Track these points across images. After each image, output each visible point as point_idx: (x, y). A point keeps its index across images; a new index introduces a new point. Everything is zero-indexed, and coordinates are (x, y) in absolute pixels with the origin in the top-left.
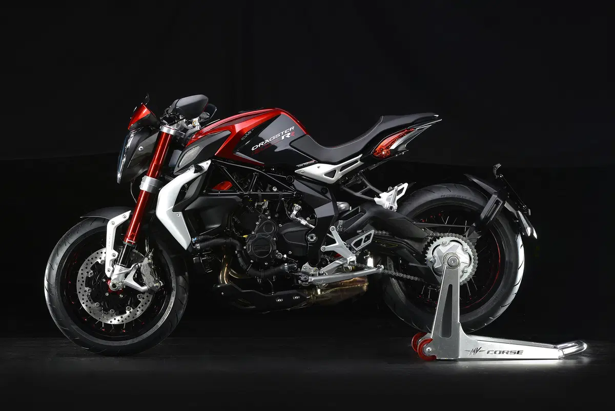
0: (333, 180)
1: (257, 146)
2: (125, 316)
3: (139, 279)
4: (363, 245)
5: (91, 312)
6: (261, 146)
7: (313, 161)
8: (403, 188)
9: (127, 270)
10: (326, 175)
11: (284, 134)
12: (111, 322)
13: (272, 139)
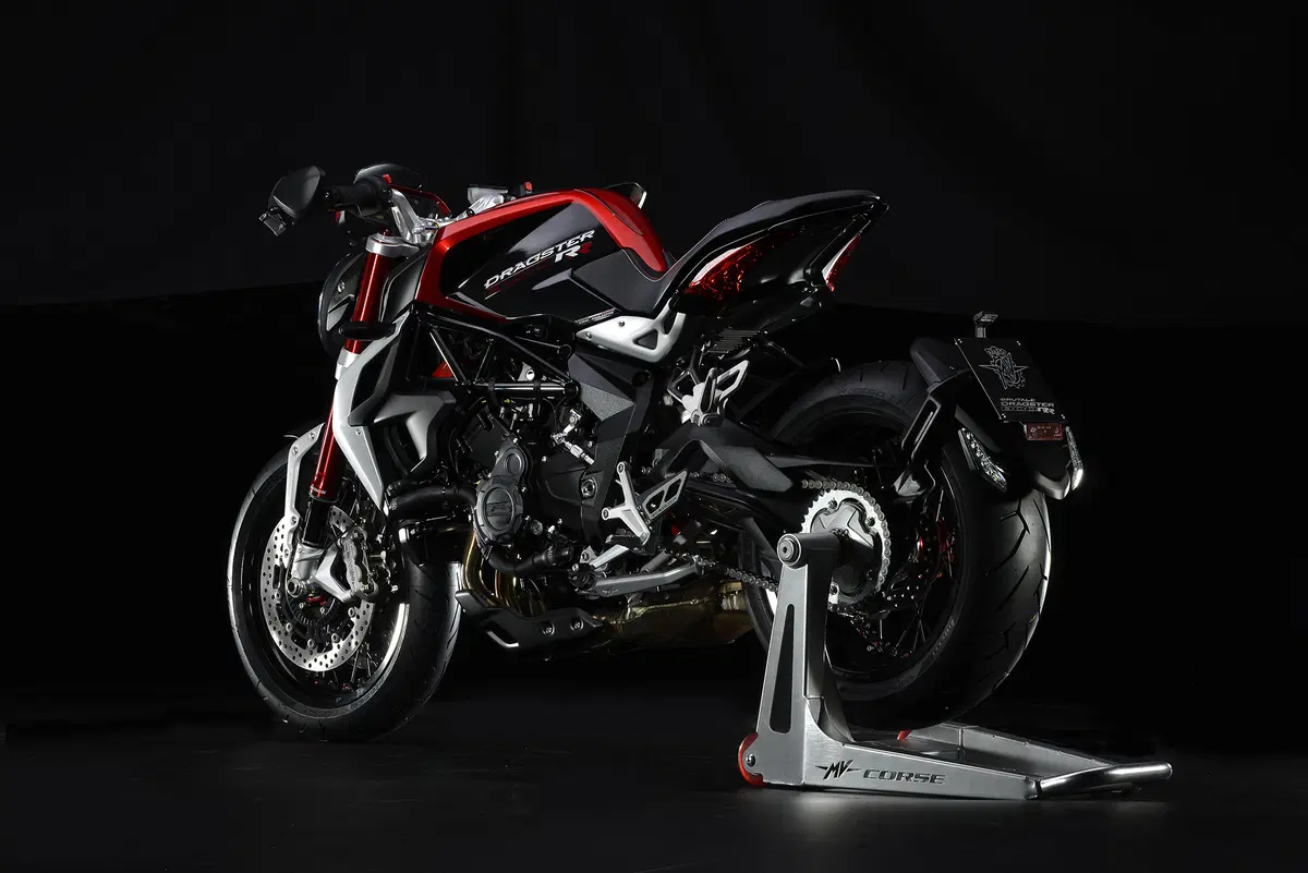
0: (654, 354)
1: (497, 277)
2: (331, 655)
3: (339, 572)
4: (664, 505)
5: (280, 643)
6: (506, 276)
7: (611, 311)
8: (738, 372)
9: (319, 553)
10: (636, 341)
11: (565, 248)
12: (310, 666)
13: (533, 260)
